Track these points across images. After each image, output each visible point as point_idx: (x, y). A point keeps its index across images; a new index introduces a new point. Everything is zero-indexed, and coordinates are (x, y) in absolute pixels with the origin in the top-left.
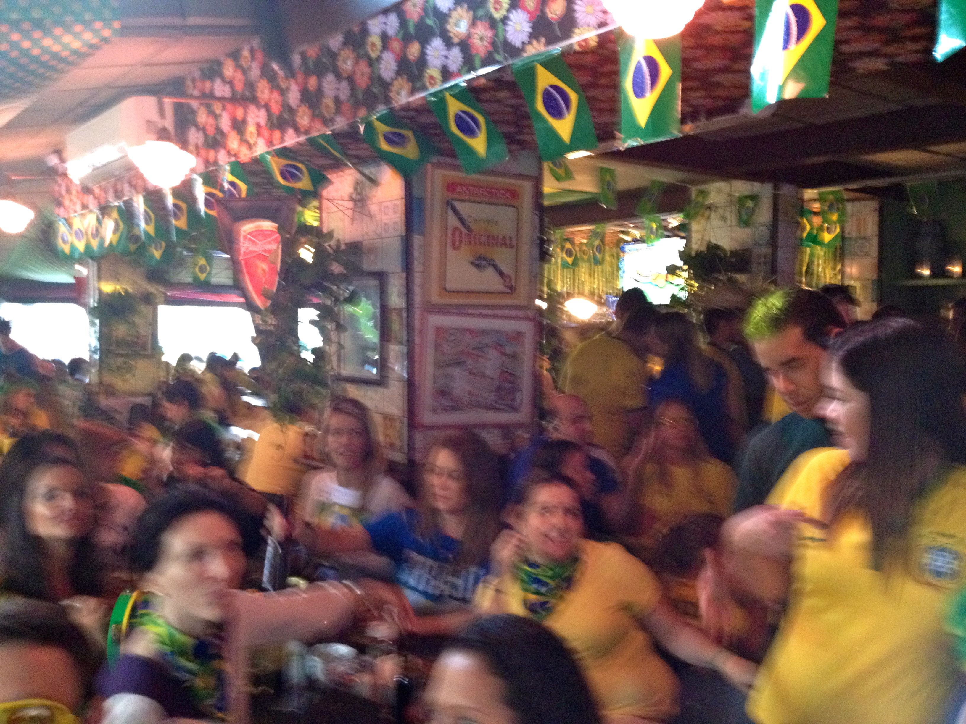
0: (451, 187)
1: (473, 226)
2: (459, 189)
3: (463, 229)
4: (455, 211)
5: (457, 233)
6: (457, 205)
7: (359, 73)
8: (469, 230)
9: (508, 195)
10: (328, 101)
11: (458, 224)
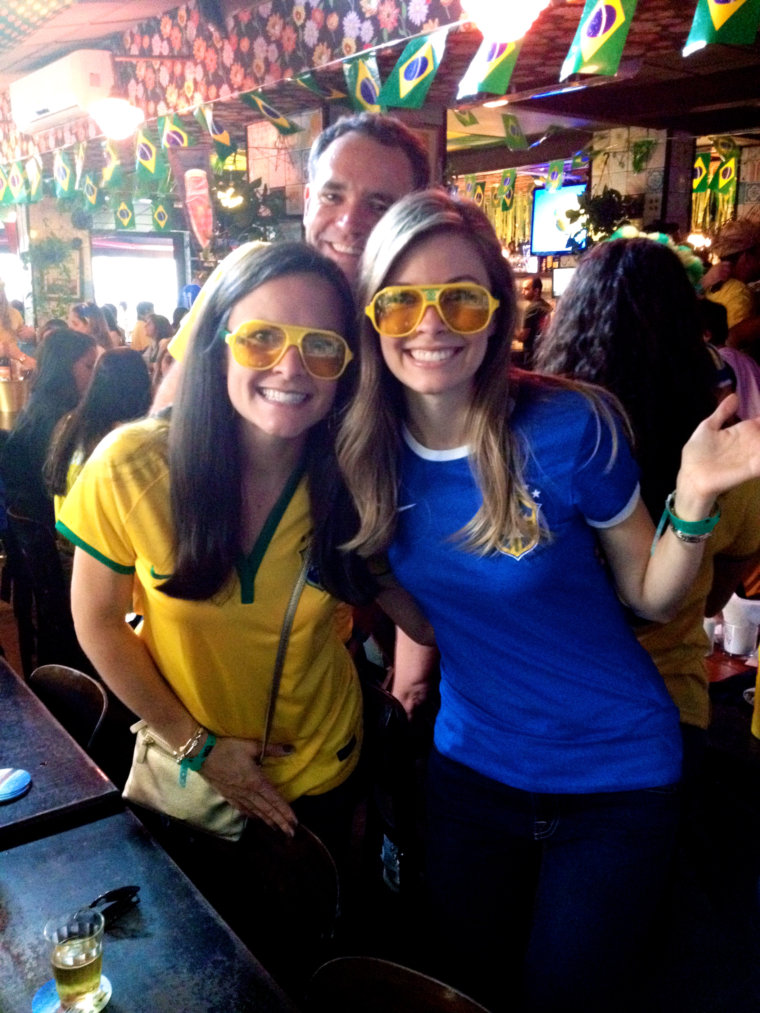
7: (285, 38)
10: (259, 61)
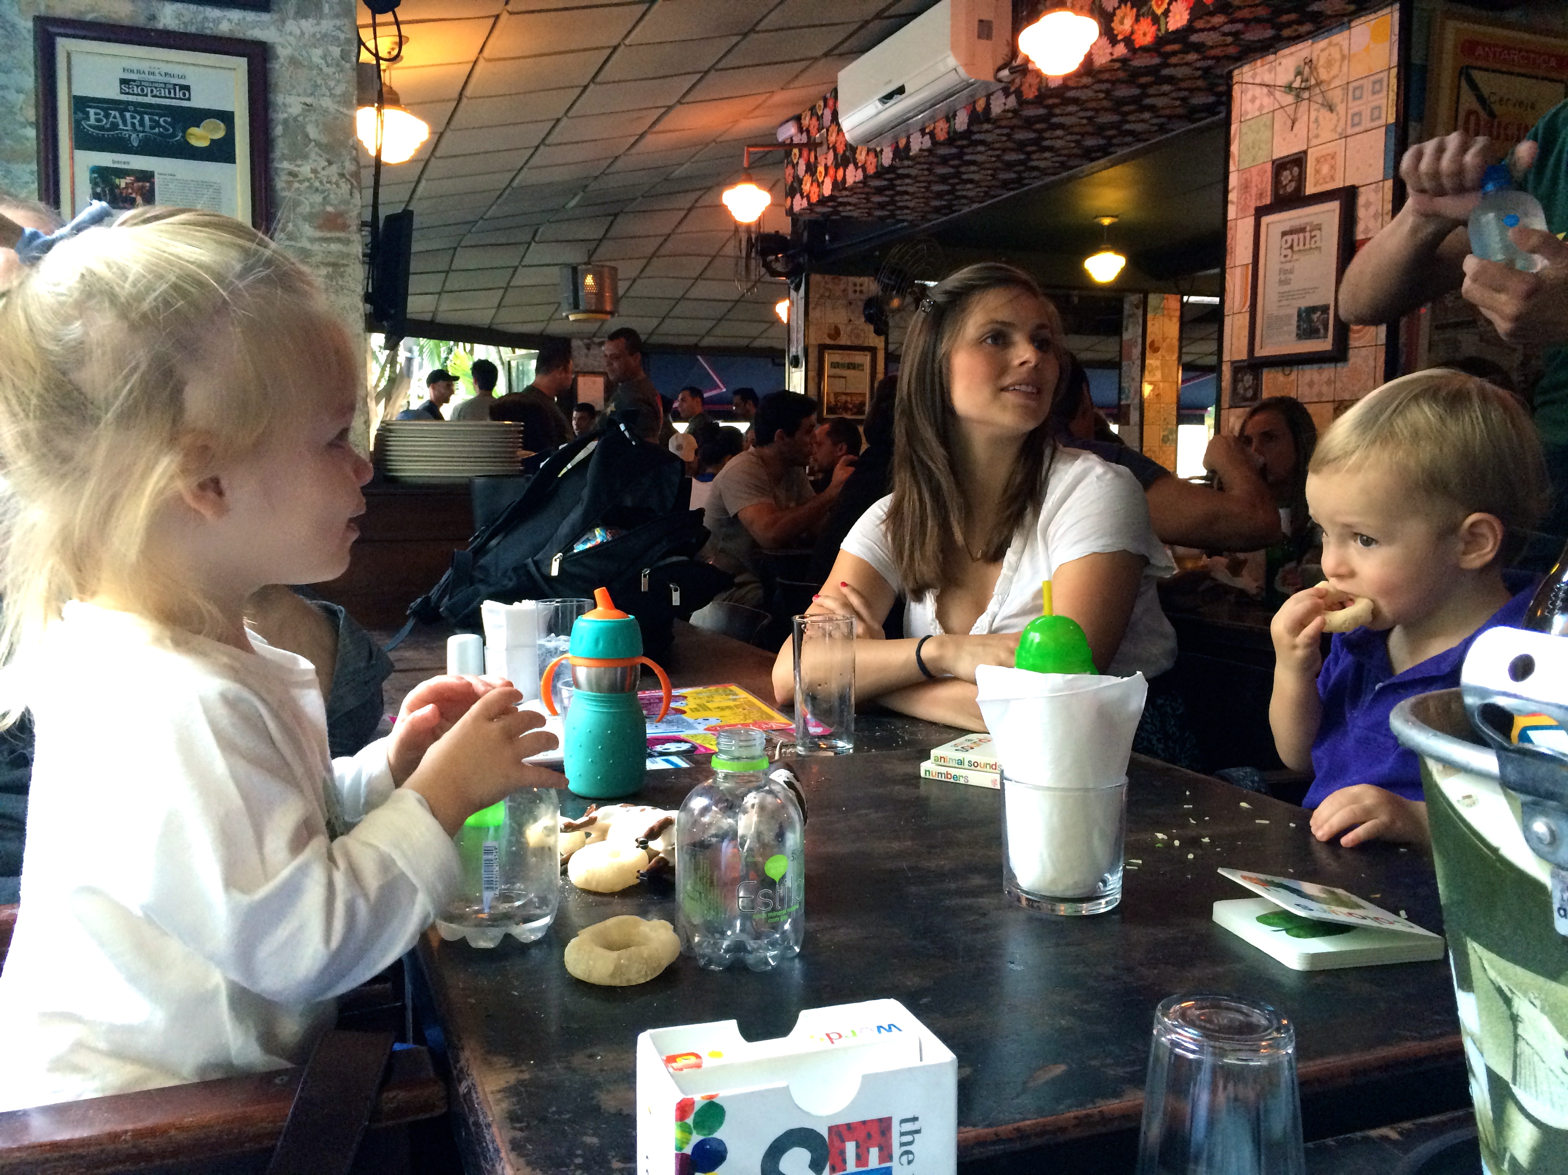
0: (1469, 47)
1: (1496, 108)
2: (1480, 51)
3: (1483, 115)
4: (1474, 86)
5: (1473, 118)
6: (1477, 75)
8: (1492, 115)
9: (1553, 62)
11: (1476, 106)
